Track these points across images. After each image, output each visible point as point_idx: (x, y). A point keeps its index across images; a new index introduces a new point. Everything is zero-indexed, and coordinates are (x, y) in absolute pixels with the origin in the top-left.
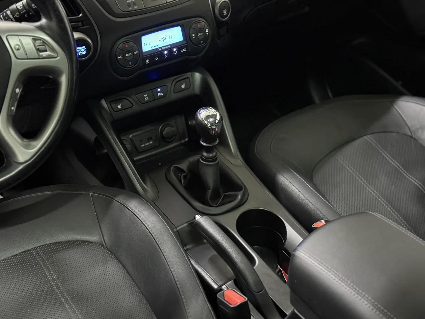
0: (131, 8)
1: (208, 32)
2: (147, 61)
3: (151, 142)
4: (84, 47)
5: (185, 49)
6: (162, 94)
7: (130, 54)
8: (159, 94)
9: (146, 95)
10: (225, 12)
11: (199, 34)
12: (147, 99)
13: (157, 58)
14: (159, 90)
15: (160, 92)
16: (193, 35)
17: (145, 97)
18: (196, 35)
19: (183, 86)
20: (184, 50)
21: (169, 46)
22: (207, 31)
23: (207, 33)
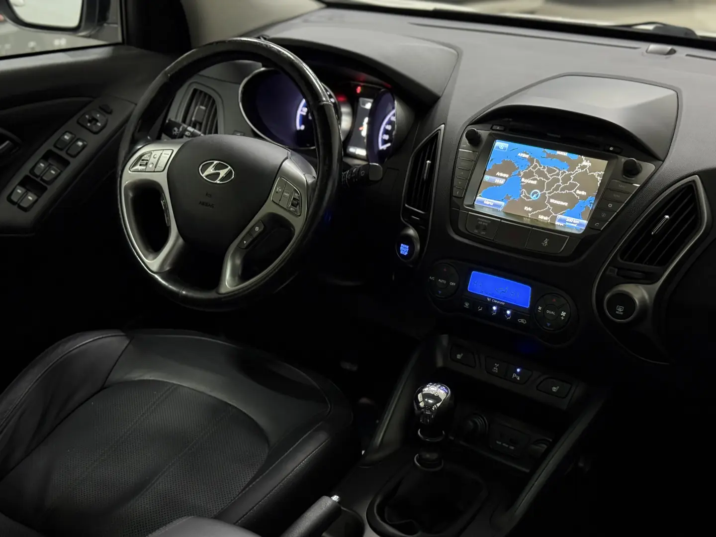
0: (477, 231)
1: (564, 317)
2: (467, 305)
3: (512, 448)
4: (408, 247)
5: (524, 322)
6: (518, 379)
7: (445, 282)
8: (514, 375)
9: (498, 365)
10: (620, 310)
11: (548, 312)
12: (495, 370)
13: (480, 308)
14: (518, 370)
15: (518, 374)
16: (540, 308)
17: (495, 366)
18: (544, 310)
19: (554, 389)
20: (522, 321)
21: (504, 304)
22: (563, 314)
23: (562, 318)
